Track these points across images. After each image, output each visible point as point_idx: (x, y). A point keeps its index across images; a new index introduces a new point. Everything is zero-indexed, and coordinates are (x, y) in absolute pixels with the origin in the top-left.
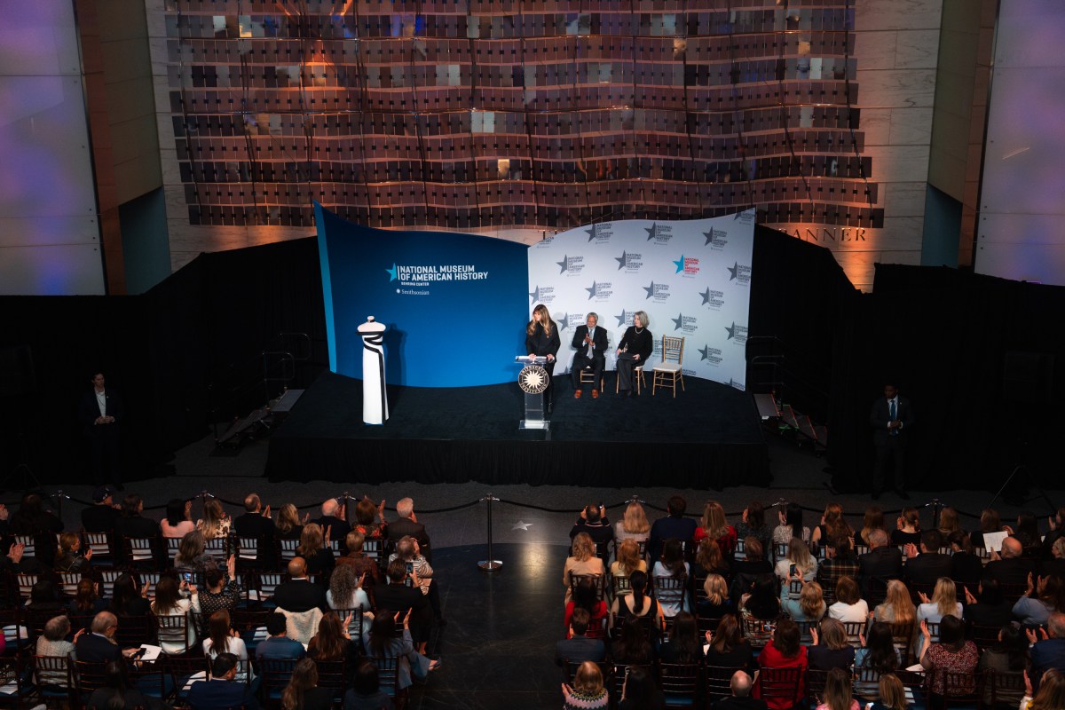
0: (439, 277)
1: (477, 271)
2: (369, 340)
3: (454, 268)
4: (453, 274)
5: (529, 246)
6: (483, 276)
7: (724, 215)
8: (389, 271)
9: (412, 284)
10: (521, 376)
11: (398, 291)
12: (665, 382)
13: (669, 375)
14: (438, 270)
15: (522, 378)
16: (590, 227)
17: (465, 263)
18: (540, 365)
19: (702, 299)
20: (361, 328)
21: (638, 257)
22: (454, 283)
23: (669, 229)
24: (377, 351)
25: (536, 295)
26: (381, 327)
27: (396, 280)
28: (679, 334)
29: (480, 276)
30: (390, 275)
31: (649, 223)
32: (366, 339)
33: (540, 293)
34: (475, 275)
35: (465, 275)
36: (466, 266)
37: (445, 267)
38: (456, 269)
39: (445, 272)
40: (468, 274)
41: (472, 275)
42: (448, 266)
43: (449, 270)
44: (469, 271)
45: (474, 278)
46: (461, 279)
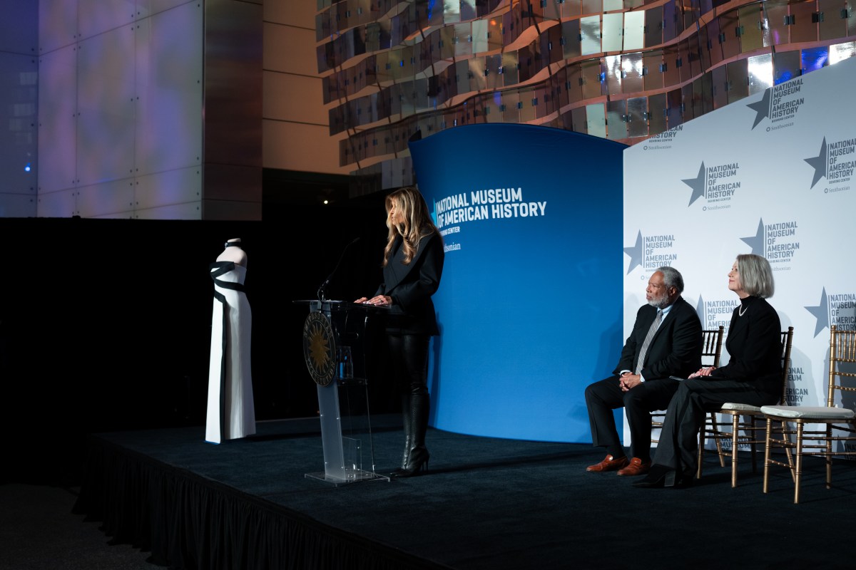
0: (472, 213)
1: (527, 199)
3: (493, 195)
4: (490, 206)
5: (626, 146)
6: (539, 211)
14: (469, 200)
16: (758, 96)
17: (505, 185)
21: (850, 146)
25: (637, 253)
29: (534, 209)
33: (644, 249)
34: (524, 207)
35: (508, 208)
36: (508, 190)
37: (478, 192)
38: (493, 197)
39: (479, 203)
40: (513, 205)
41: (518, 208)
42: (481, 192)
43: (484, 200)
44: (513, 200)
45: (522, 215)
46: (502, 217)
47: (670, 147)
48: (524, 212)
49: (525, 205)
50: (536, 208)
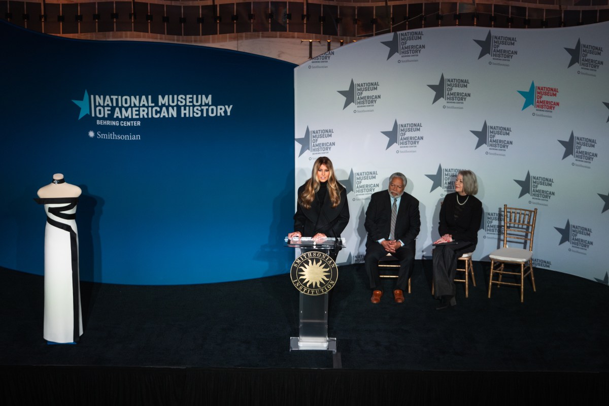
0: (157, 112)
1: (215, 103)
2: (56, 211)
3: (182, 99)
4: (179, 108)
5: (296, 66)
6: (225, 112)
7: (596, 22)
8: (76, 102)
9: (114, 123)
10: (294, 268)
11: (91, 134)
12: (505, 278)
13: (515, 266)
15: (297, 272)
16: (389, 37)
17: (197, 91)
18: (325, 251)
19: (563, 149)
20: (43, 193)
21: (464, 83)
22: (179, 121)
23: (511, 41)
24: (67, 228)
26: (74, 191)
27: (88, 116)
28: (526, 203)
29: (220, 111)
30: (78, 109)
31: (481, 32)
32: (51, 210)
33: (311, 139)
34: (212, 109)
35: (197, 109)
36: (200, 96)
37: (166, 96)
38: (184, 101)
39: (167, 104)
40: (202, 107)
41: (207, 110)
42: (171, 96)
43: (173, 102)
44: (203, 104)
45: (210, 114)
46: (191, 116)
47: (327, 67)
48: (212, 113)
49: (214, 108)
50: (223, 110)
